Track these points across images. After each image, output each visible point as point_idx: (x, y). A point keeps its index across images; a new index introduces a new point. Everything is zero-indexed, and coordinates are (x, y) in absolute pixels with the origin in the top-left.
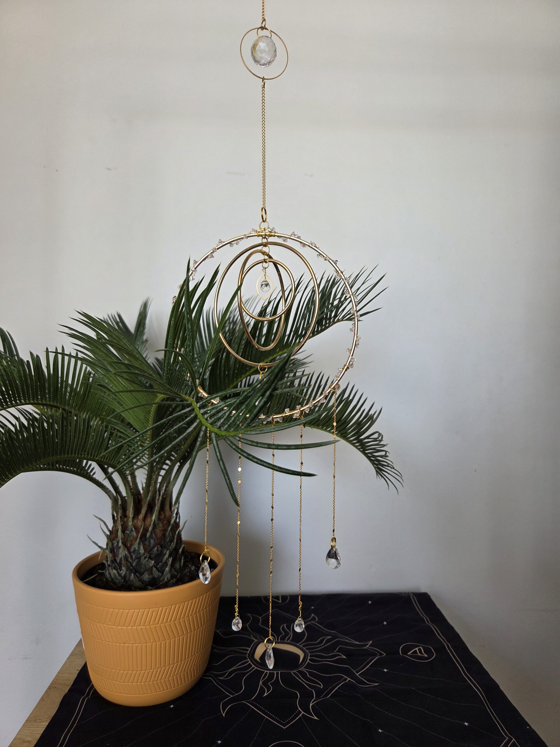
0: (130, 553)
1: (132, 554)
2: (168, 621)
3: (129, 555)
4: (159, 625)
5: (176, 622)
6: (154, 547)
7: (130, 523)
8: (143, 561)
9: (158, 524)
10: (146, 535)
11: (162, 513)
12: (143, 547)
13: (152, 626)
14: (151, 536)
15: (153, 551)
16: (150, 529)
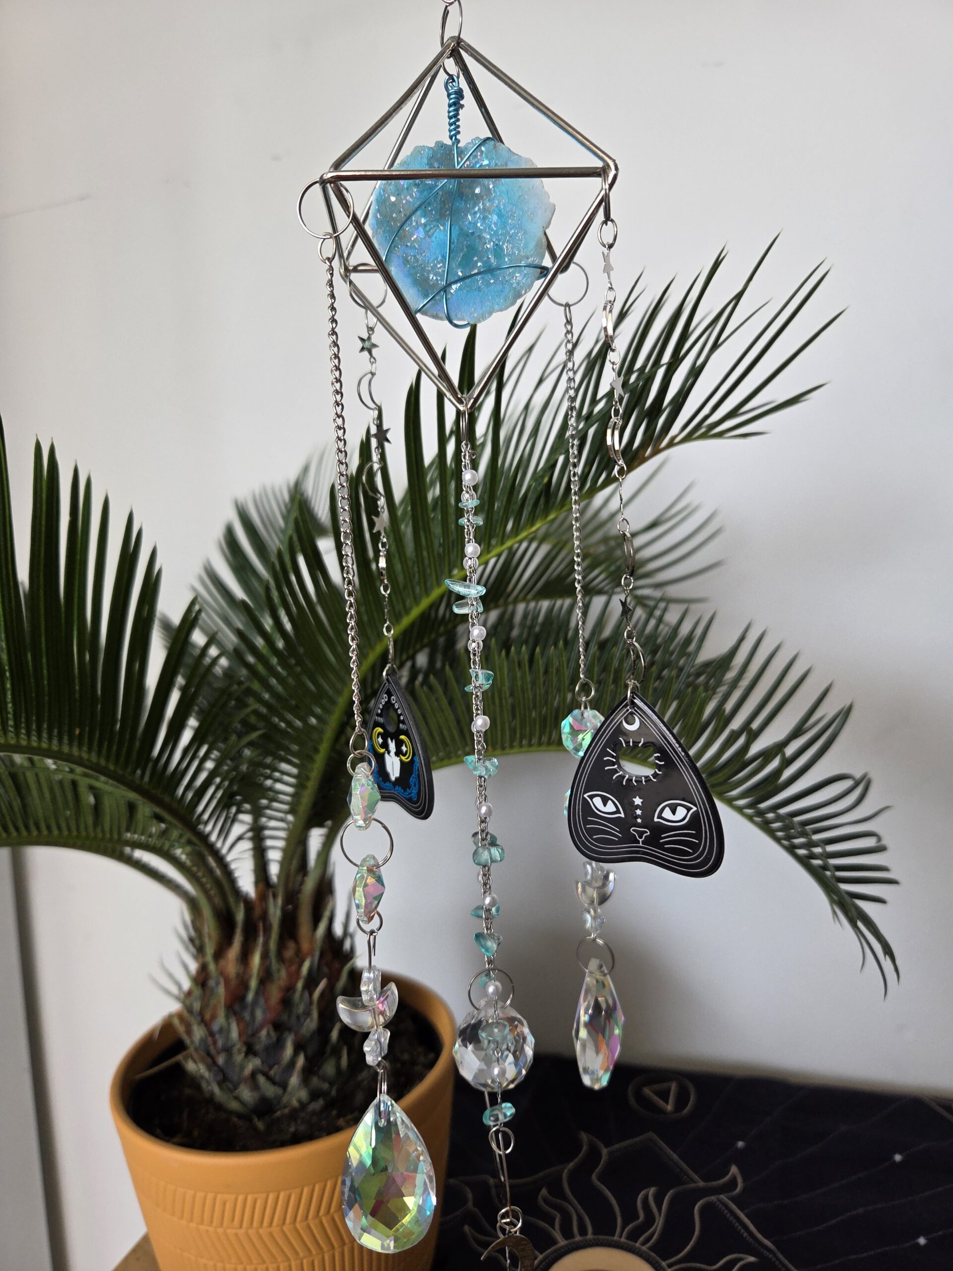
0: (211, 1034)
1: (217, 1036)
2: (265, 1223)
3: (210, 1039)
4: (243, 1231)
5: (285, 1228)
6: (261, 1027)
7: (212, 967)
8: (239, 1058)
9: (279, 971)
10: (244, 998)
11: (291, 945)
12: (238, 1025)
13: (229, 1231)
14: (255, 1002)
15: (259, 1038)
16: (253, 984)
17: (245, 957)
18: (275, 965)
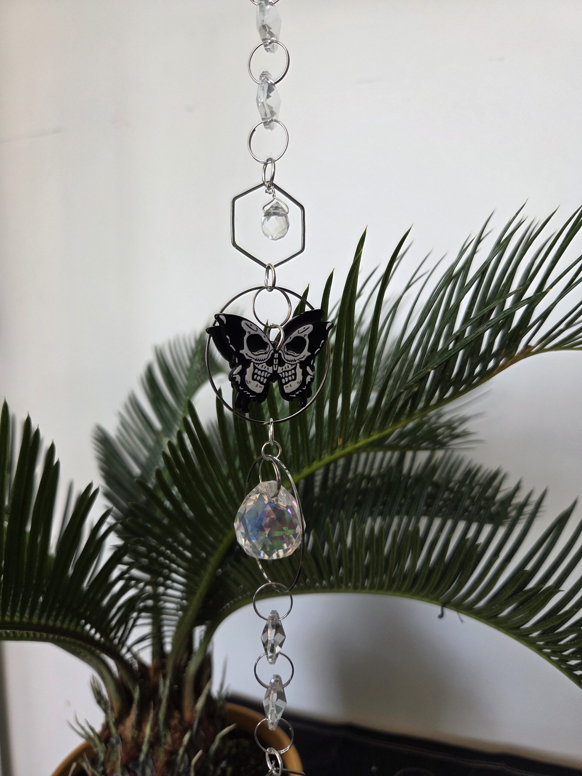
7: (113, 730)
9: (165, 736)
10: (138, 757)
11: (177, 715)
14: (145, 762)
16: (145, 748)
17: (139, 725)
18: (162, 732)
